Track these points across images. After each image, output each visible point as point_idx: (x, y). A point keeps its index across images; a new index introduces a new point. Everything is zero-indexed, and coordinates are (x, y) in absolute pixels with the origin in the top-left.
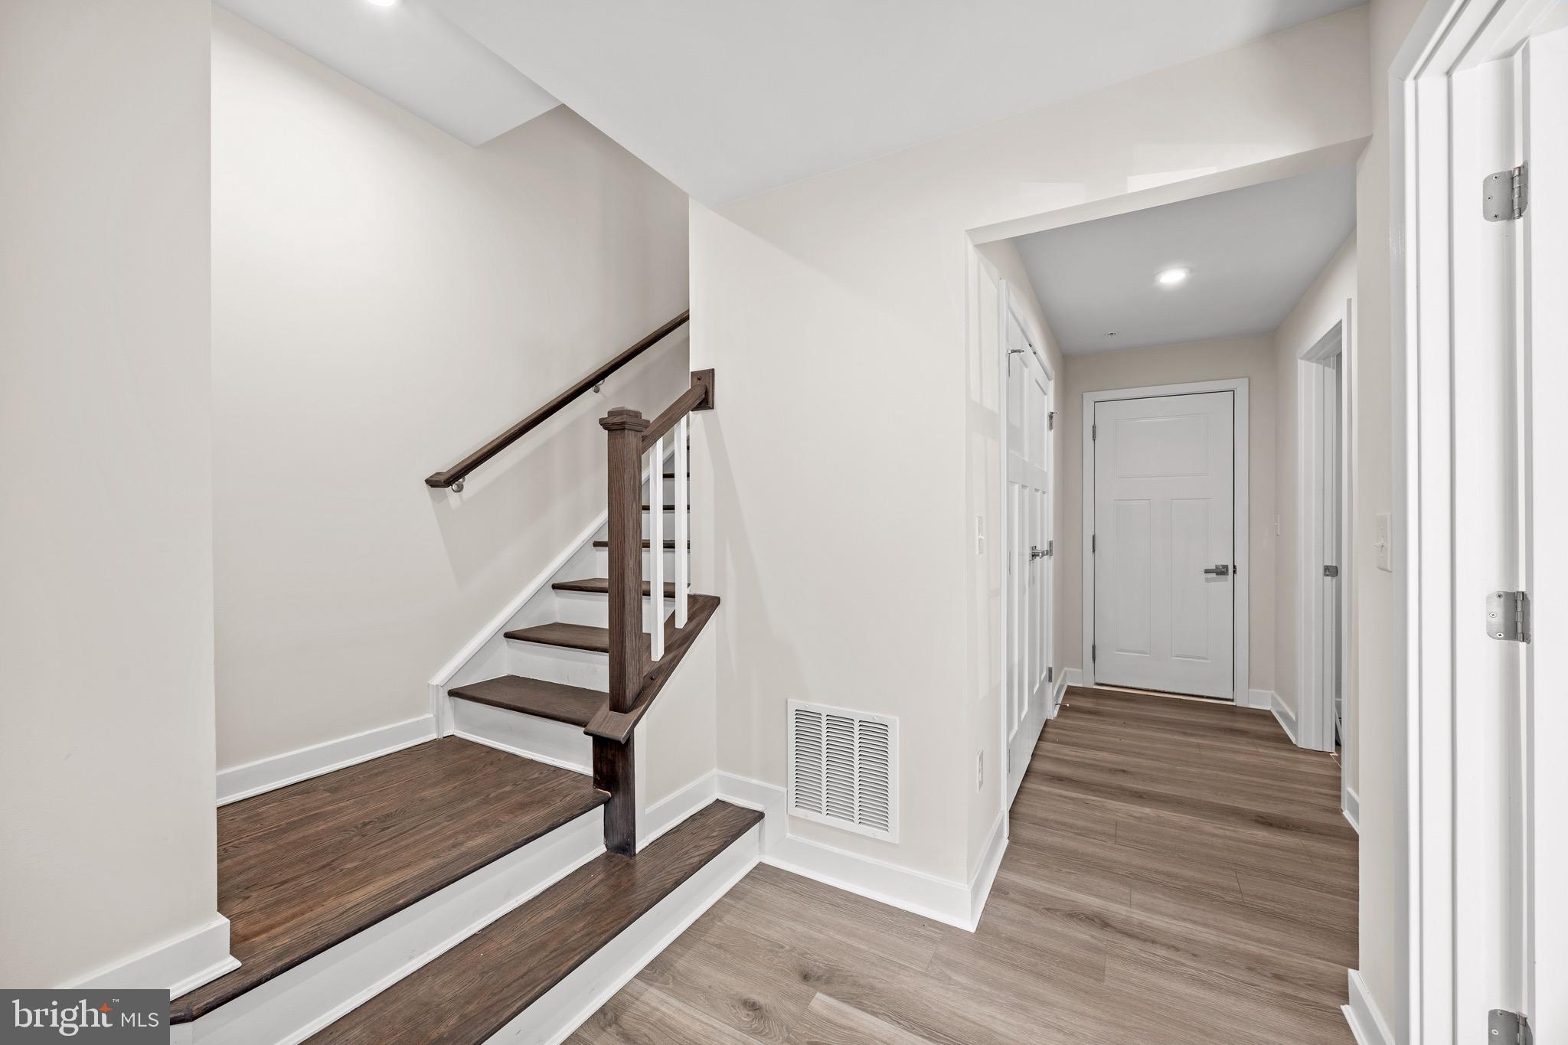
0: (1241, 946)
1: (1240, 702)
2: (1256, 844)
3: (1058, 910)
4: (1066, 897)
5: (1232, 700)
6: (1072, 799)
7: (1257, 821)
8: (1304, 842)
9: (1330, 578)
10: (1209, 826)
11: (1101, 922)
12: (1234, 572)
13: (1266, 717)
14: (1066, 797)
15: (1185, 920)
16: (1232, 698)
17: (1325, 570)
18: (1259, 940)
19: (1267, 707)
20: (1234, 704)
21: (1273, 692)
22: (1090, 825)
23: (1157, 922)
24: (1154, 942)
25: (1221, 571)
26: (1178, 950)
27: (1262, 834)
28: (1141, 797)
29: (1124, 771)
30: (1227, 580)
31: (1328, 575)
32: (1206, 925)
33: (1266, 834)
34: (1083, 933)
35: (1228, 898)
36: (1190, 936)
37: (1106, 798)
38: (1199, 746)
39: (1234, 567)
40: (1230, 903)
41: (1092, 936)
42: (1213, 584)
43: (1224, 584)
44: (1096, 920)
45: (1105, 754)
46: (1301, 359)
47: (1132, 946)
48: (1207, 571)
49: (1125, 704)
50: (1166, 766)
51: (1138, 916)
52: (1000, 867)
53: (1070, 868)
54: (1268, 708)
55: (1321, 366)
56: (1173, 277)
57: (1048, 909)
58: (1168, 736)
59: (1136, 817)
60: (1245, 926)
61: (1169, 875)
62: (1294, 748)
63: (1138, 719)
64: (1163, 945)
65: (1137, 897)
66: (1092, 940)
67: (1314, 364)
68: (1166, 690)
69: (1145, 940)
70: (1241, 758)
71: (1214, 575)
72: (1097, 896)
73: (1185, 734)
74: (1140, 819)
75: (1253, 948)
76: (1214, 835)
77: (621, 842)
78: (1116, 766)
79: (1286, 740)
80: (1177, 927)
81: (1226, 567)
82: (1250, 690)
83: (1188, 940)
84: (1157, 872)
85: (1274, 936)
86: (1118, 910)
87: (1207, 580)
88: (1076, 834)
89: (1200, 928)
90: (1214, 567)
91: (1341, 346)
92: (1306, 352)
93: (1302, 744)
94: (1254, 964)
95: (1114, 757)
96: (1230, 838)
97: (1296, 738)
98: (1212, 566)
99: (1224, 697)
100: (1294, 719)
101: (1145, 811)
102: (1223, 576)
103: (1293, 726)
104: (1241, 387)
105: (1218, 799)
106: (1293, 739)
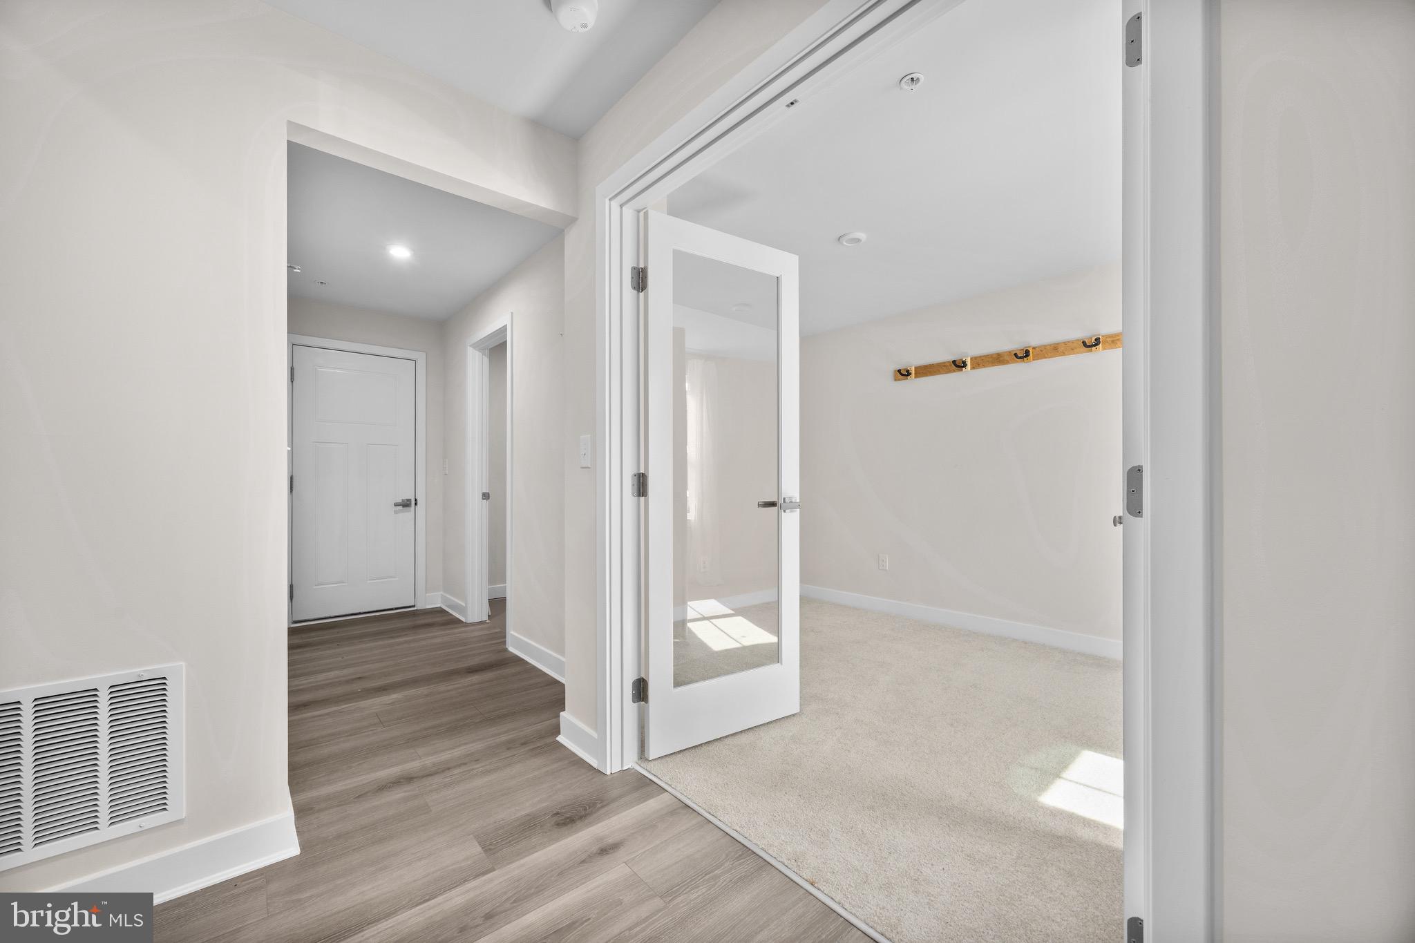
0: (498, 741)
1: (420, 606)
2: (475, 684)
3: (367, 792)
4: (367, 781)
5: (414, 606)
6: (328, 714)
7: (469, 672)
8: (498, 672)
9: (486, 501)
10: (443, 687)
11: (409, 779)
12: (416, 504)
13: (440, 611)
14: (320, 716)
15: (459, 746)
17: (482, 497)
18: (506, 732)
19: (438, 604)
20: (415, 609)
21: (442, 593)
22: (356, 725)
23: (445, 756)
24: (449, 769)
25: (406, 504)
26: (465, 764)
27: (475, 678)
28: (384, 690)
29: (360, 678)
30: (410, 511)
31: (484, 499)
32: (473, 742)
34: (398, 794)
35: (478, 721)
36: (469, 752)
37: (356, 702)
38: (406, 642)
39: (416, 500)
40: (480, 722)
41: (405, 792)
42: (401, 515)
43: (408, 515)
44: (402, 780)
45: (336, 672)
46: (470, 346)
47: (437, 780)
48: (396, 505)
50: (389, 665)
51: (429, 761)
52: (291, 795)
53: (359, 761)
56: (400, 252)
57: (358, 797)
58: (381, 643)
59: (389, 704)
61: (433, 727)
62: (466, 624)
63: (349, 639)
64: (455, 767)
65: (421, 751)
66: (407, 794)
67: (477, 351)
68: (361, 611)
69: (443, 771)
70: (439, 640)
71: (401, 508)
72: (392, 766)
73: (392, 637)
74: (393, 703)
75: (504, 738)
76: (448, 691)
78: (354, 677)
79: (459, 621)
80: (458, 752)
81: (409, 500)
82: (427, 595)
83: (468, 755)
84: (426, 729)
86: (413, 766)
87: (396, 512)
88: (347, 736)
89: (471, 745)
90: (401, 501)
91: (505, 342)
92: (475, 344)
93: (470, 620)
94: (509, 745)
95: (345, 672)
96: (459, 688)
97: (466, 617)
98: (399, 501)
99: (408, 605)
100: (464, 604)
101: (395, 696)
102: (408, 508)
103: (462, 610)
104: (421, 357)
105: (438, 670)
106: (463, 619)
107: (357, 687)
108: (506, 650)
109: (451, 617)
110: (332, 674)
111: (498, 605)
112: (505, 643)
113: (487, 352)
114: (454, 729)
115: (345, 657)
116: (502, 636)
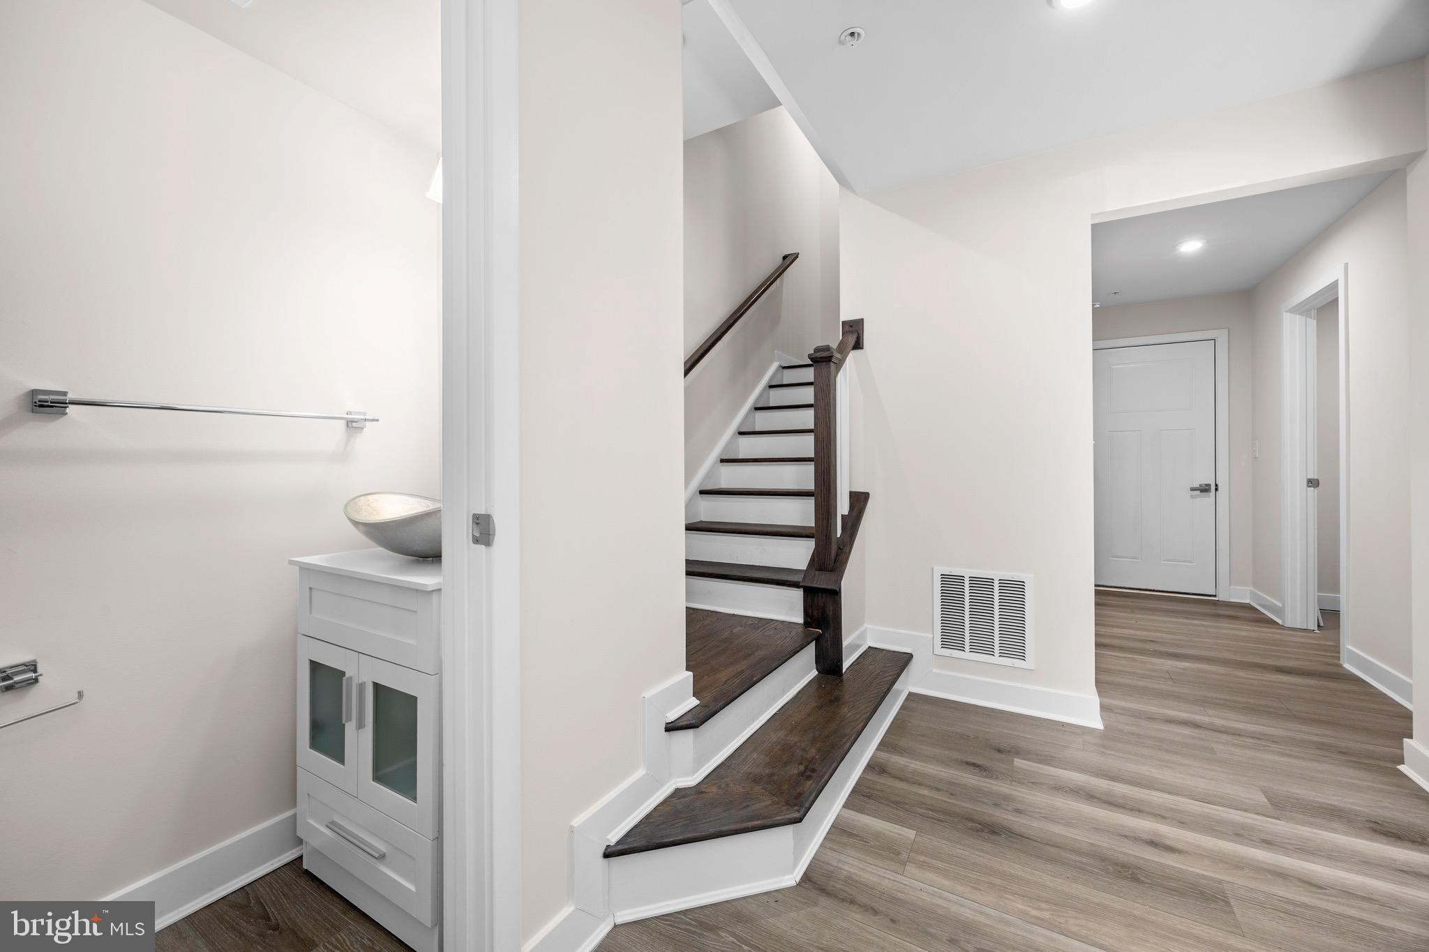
0: (1305, 737)
1: (1222, 597)
2: (1285, 683)
3: (1157, 719)
4: (1158, 712)
5: (1215, 596)
7: (1277, 671)
8: (1324, 683)
9: (1312, 489)
10: (1242, 674)
11: (1197, 726)
12: (1216, 490)
13: (1249, 608)
15: (1256, 724)
16: (1214, 594)
17: (1308, 482)
18: (1318, 735)
19: (1245, 600)
20: (1216, 599)
21: (1251, 589)
22: (1148, 673)
23: (1238, 725)
24: (1241, 735)
25: (1205, 489)
26: (1257, 738)
30: (1209, 497)
31: (1310, 487)
32: (1273, 727)
33: (1289, 678)
36: (1264, 732)
37: (1150, 657)
39: (1216, 485)
40: (1285, 716)
42: (1198, 500)
43: (1207, 500)
45: (1131, 631)
46: (1287, 312)
48: (1192, 489)
49: (1126, 599)
50: (1184, 638)
51: (1220, 722)
53: (1149, 696)
54: (1247, 601)
55: (1304, 318)
56: (1191, 247)
57: (1149, 718)
58: (1174, 619)
59: (1180, 668)
60: (1304, 728)
61: (1227, 700)
62: (1283, 627)
63: (1143, 609)
64: (1248, 736)
65: (1211, 712)
66: (1194, 735)
67: (1298, 316)
68: (1156, 589)
69: (1235, 734)
70: (1244, 634)
71: (1198, 492)
72: (1179, 711)
73: (1186, 618)
74: (1185, 669)
75: (1316, 739)
76: (1249, 678)
77: (829, 664)
78: (1148, 639)
79: (1273, 622)
80: (1251, 728)
81: (1209, 485)
82: (1231, 587)
84: (1218, 699)
85: (1328, 732)
86: (1202, 719)
87: (1192, 497)
88: (1140, 677)
89: (1269, 728)
90: (1198, 486)
91: (1337, 300)
92: (1293, 308)
93: (1288, 624)
94: (1321, 747)
95: (1138, 633)
96: (1262, 680)
97: (1284, 621)
98: (1196, 485)
99: (1208, 593)
100: (1281, 605)
101: (1186, 664)
102: (1206, 493)
103: (1279, 611)
104: (1222, 336)
105: (1238, 658)
106: (1279, 621)
107: (1151, 647)
108: (1340, 666)
109: (1263, 616)
110: (1126, 631)
111: (1330, 617)
112: (1339, 658)
113: (1314, 312)
114: (1250, 710)
115: (1139, 622)
116: (1336, 649)
